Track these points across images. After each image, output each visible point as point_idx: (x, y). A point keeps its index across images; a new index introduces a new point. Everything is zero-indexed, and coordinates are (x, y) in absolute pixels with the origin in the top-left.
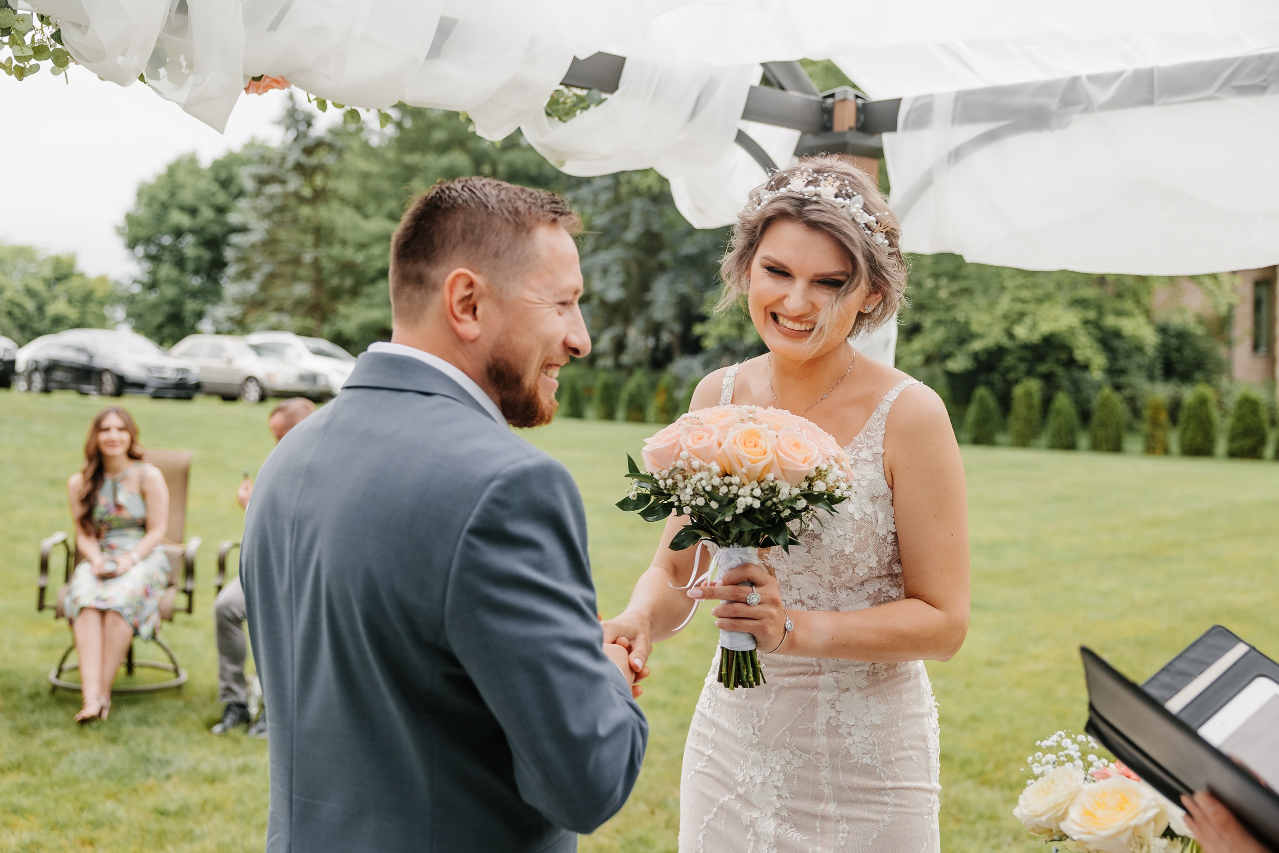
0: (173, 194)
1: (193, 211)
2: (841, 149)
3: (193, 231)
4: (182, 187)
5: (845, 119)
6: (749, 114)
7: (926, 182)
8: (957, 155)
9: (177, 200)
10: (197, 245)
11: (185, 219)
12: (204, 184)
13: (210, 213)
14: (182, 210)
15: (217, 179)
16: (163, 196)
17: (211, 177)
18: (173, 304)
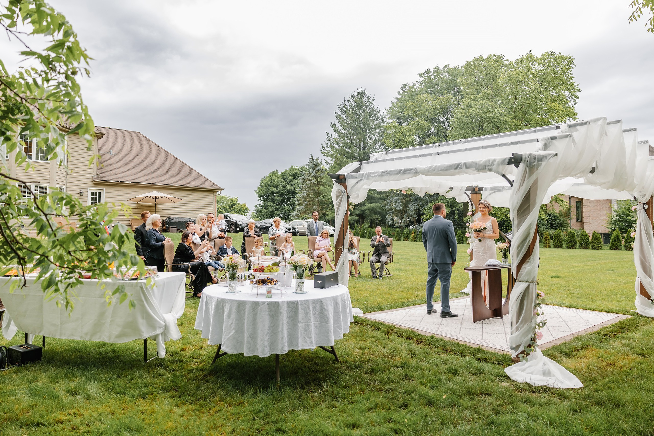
0: (271, 182)
1: (277, 187)
2: (476, 193)
3: (277, 193)
4: (274, 181)
5: (477, 190)
6: (466, 190)
7: (487, 197)
8: (490, 194)
9: (272, 184)
10: (278, 196)
11: (275, 189)
12: (280, 179)
13: (282, 187)
14: (274, 187)
15: (283, 178)
16: (269, 183)
17: (281, 177)
18: (271, 212)
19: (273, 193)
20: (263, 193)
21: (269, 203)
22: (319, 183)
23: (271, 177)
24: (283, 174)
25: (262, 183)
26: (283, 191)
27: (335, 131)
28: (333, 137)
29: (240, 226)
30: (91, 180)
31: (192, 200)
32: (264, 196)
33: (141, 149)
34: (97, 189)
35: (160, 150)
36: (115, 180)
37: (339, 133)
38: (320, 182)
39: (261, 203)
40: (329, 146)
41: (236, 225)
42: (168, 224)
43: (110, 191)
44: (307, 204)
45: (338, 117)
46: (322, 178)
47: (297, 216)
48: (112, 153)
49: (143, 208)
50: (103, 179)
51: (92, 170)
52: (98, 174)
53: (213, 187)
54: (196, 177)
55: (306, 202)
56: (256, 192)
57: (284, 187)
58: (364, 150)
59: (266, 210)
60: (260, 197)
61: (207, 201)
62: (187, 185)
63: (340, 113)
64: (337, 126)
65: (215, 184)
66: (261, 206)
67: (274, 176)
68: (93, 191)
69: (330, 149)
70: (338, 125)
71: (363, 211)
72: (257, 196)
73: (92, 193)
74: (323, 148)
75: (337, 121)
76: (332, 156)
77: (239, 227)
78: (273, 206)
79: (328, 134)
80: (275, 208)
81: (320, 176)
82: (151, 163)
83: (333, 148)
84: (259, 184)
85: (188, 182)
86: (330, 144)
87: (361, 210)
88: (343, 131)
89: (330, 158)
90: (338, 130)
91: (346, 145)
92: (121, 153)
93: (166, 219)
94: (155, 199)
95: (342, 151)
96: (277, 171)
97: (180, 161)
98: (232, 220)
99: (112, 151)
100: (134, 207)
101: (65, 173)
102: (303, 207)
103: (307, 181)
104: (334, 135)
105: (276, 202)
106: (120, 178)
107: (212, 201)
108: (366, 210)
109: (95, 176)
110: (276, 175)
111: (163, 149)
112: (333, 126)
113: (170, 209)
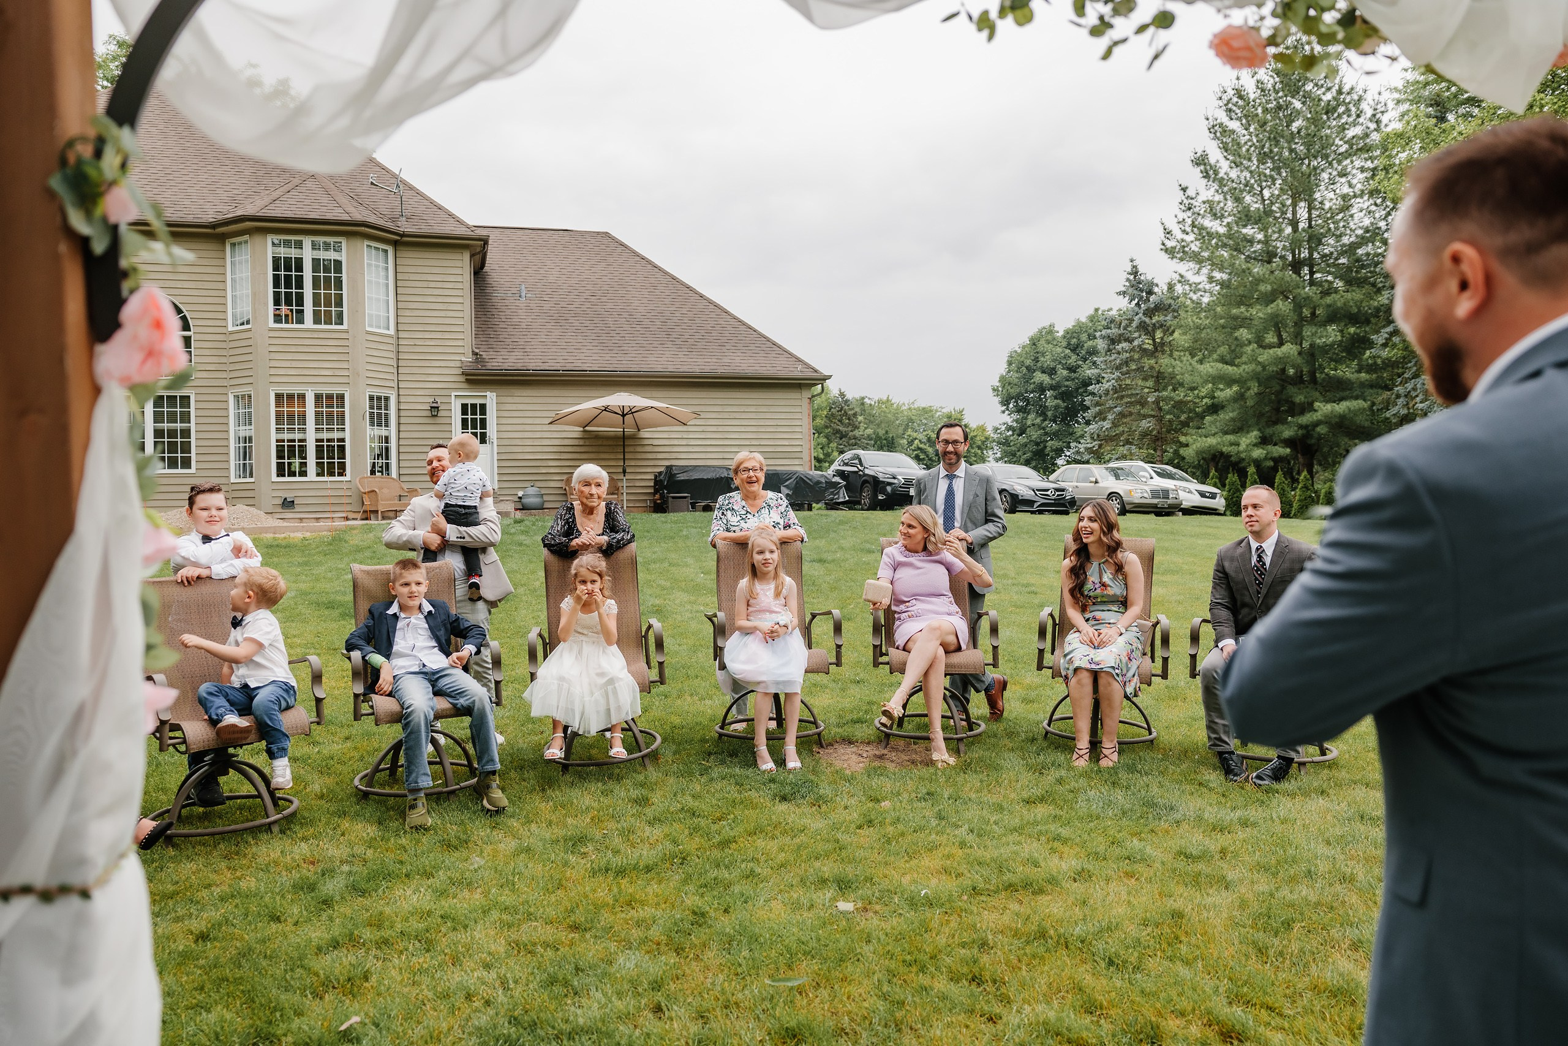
0: (1036, 360)
1: (1051, 372)
3: (1052, 388)
9: (1039, 365)
10: (1056, 398)
11: (1045, 379)
12: (1059, 350)
13: (1065, 372)
14: (1043, 372)
15: (1069, 346)
16: (1028, 362)
17: (1064, 344)
18: (1037, 444)
19: (1041, 389)
20: (1014, 391)
21: (1032, 419)
22: (1159, 348)
23: (1034, 342)
24: (1069, 334)
25: (1010, 363)
26: (1067, 383)
27: (1207, 176)
28: (1201, 198)
29: (889, 489)
30: (459, 371)
31: (737, 416)
32: (1017, 397)
33: (605, 279)
34: (473, 397)
35: (659, 275)
36: (519, 366)
37: (1221, 182)
38: (1162, 344)
39: (1009, 419)
40: (1188, 229)
41: (876, 484)
42: (666, 487)
43: (509, 400)
44: (1122, 415)
45: (1219, 132)
46: (1168, 331)
47: (1090, 450)
48: (523, 294)
49: (600, 443)
50: (489, 366)
51: (460, 343)
52: (477, 354)
53: (797, 372)
54: (752, 347)
55: (1119, 409)
56: (994, 390)
57: (1072, 369)
58: (1310, 226)
59: (1022, 439)
60: (1005, 402)
61: (783, 416)
62: (721, 370)
63: (1223, 117)
64: (1212, 161)
65: (805, 364)
66: (1009, 428)
67: (1042, 342)
68: (465, 401)
69: (1190, 238)
70: (1215, 155)
71: (1309, 429)
72: (997, 399)
73: (464, 408)
74: (1168, 232)
75: (1215, 143)
76: (1196, 258)
77: (884, 491)
78: (1040, 427)
79: (1184, 190)
80: (1046, 434)
81: (1161, 326)
82: (625, 315)
83: (1203, 235)
84: (1002, 368)
85: (726, 360)
86: (1189, 221)
87: (1301, 427)
88: (1234, 174)
89: (1192, 265)
90: (1216, 173)
91: (1246, 217)
92: (549, 291)
93: (660, 473)
94: (623, 415)
95: (1229, 236)
96: (1052, 326)
97: (710, 302)
98: (867, 472)
99: (523, 287)
100: (576, 442)
101: (393, 355)
102: (1107, 424)
103: (1119, 342)
104: (1206, 192)
105: (1049, 414)
106: (535, 360)
107: (798, 416)
108: (1318, 423)
109: (469, 358)
110: (1049, 337)
111: (666, 273)
112: (1201, 161)
113: (676, 442)
